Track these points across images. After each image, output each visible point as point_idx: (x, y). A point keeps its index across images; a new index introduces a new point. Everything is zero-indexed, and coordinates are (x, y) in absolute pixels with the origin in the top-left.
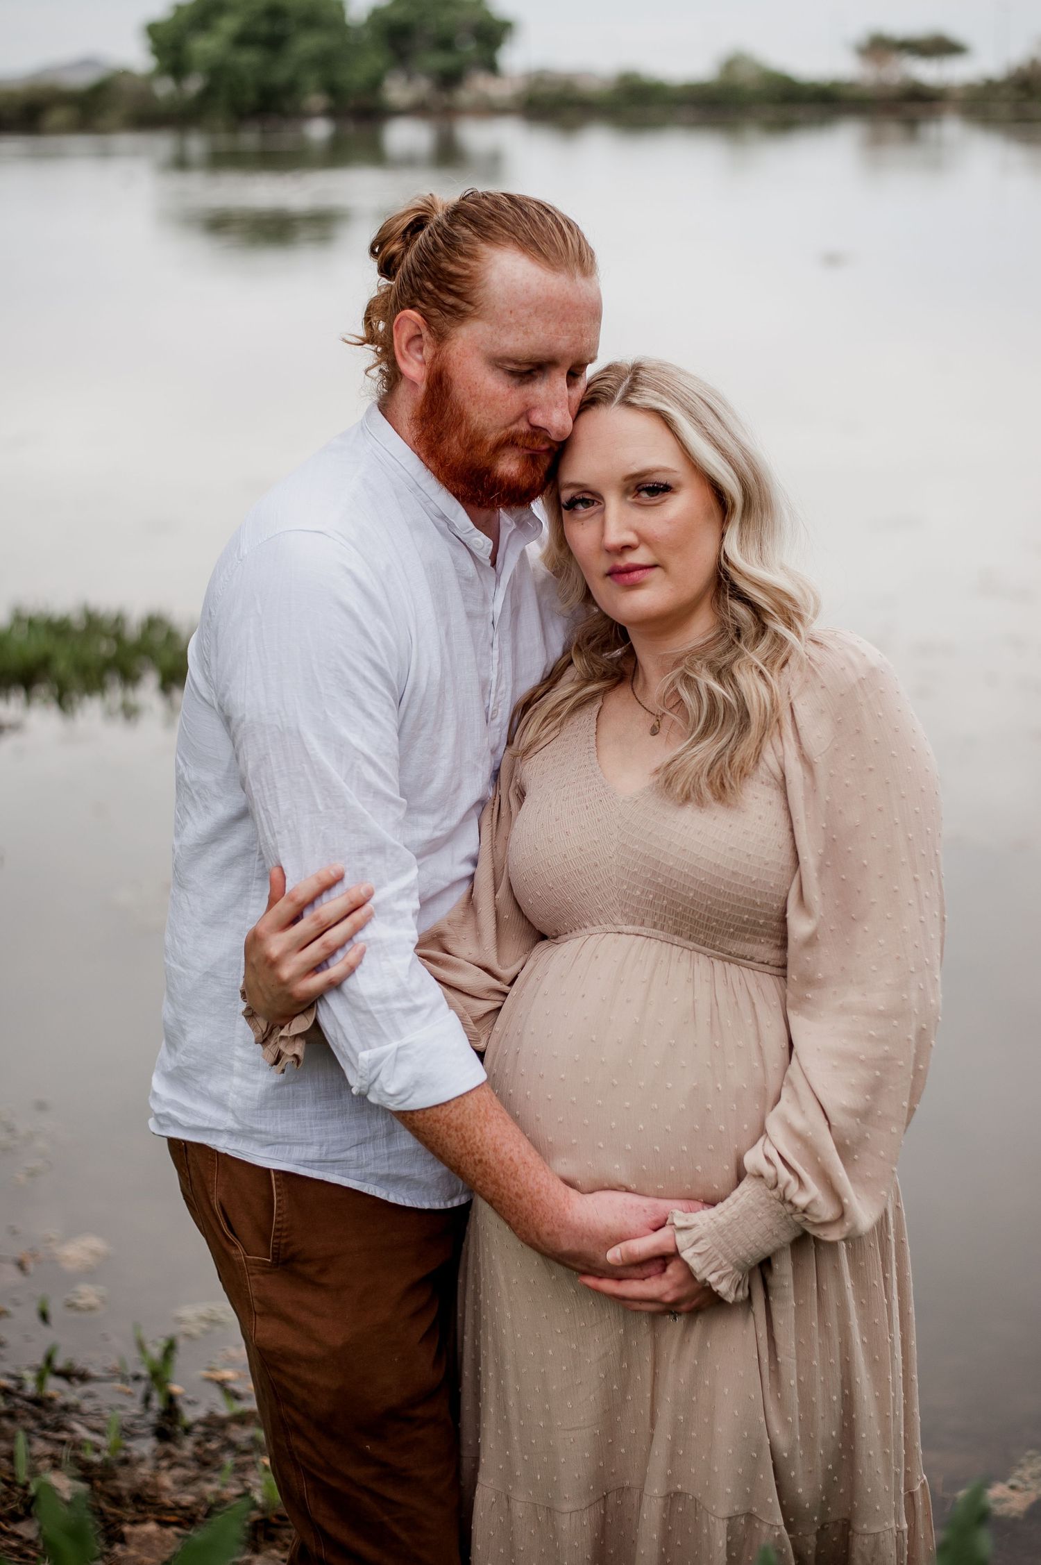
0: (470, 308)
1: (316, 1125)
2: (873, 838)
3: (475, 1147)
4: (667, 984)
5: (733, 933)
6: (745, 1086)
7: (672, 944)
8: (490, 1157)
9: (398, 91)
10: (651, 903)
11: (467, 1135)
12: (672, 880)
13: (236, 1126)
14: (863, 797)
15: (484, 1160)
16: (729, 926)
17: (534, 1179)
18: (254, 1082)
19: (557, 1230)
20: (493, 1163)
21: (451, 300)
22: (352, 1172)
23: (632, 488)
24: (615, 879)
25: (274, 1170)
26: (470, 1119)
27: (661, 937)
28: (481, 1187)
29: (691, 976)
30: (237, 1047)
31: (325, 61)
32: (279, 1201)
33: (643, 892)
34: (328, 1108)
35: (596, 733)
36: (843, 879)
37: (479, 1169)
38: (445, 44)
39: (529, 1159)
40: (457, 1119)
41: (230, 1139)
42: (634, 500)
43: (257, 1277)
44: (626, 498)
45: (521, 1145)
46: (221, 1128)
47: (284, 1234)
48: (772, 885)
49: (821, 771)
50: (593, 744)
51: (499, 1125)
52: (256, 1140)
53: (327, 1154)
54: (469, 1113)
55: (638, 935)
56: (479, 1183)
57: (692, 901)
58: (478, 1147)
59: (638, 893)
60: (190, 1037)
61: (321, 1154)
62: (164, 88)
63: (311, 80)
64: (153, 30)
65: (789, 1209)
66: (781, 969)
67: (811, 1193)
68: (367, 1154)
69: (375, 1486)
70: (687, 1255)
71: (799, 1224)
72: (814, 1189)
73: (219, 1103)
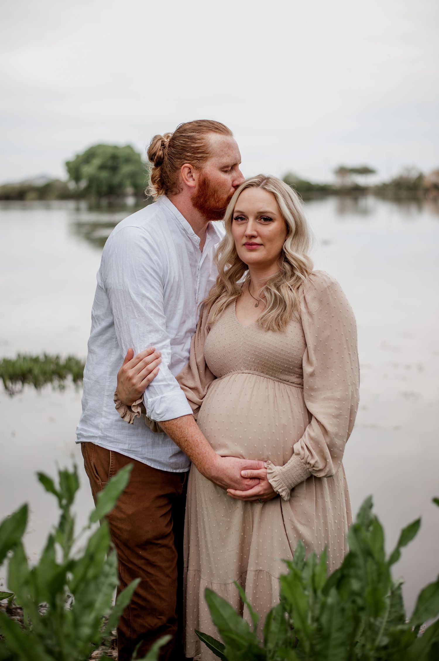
1: (128, 437)
2: (334, 340)
3: (185, 435)
4: (259, 389)
5: (281, 372)
6: (286, 424)
7: (261, 376)
8: (190, 439)
10: (254, 362)
11: (182, 430)
12: (261, 353)
13: (101, 435)
14: (331, 326)
15: (188, 440)
16: (280, 369)
17: (204, 448)
18: (109, 419)
19: (210, 467)
20: (191, 441)
22: (139, 455)
23: (259, 217)
24: (241, 354)
25: (111, 451)
26: (184, 424)
27: (257, 374)
28: (186, 451)
29: (267, 387)
30: (104, 407)
31: (133, 176)
32: (112, 461)
33: (251, 358)
34: (133, 432)
35: (235, 306)
36: (324, 354)
37: (186, 443)
39: (203, 441)
40: (180, 424)
41: (100, 440)
42: (259, 221)
44: (256, 220)
45: (201, 436)
46: (97, 436)
47: (113, 473)
48: (295, 355)
51: (194, 428)
52: (107, 440)
53: (131, 448)
54: (184, 423)
55: (249, 373)
56: (186, 449)
57: (267, 360)
58: (186, 435)
59: (249, 359)
60: (89, 404)
61: (129, 448)
62: (72, 185)
63: (128, 182)
64: (68, 164)
65: (308, 466)
66: (301, 385)
67: (316, 459)
68: (145, 450)
69: (144, 567)
70: (270, 481)
71: (310, 472)
72: (317, 458)
73: (97, 427)
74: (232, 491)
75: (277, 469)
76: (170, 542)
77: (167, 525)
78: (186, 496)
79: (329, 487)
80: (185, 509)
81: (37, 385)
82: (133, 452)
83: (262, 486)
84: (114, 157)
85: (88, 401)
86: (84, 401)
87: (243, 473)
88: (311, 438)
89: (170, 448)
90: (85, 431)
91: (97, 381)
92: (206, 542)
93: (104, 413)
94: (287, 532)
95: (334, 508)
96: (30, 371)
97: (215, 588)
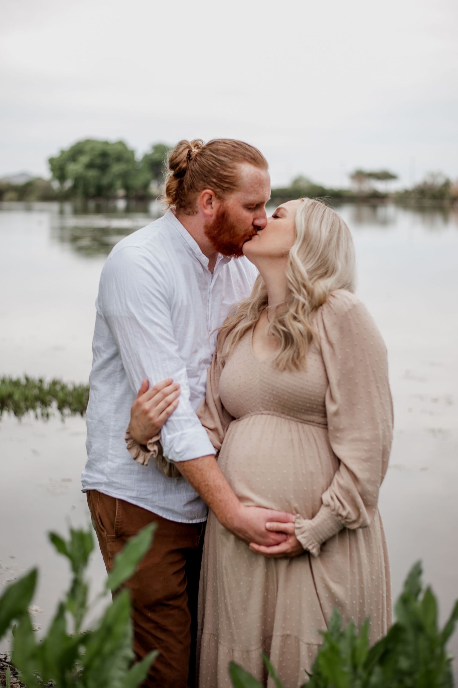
0: (235, 188)
2: (359, 372)
4: (281, 432)
8: (211, 483)
9: (154, 189)
10: (272, 402)
13: (107, 481)
14: (354, 356)
18: (115, 462)
20: (212, 486)
21: (226, 185)
24: (259, 393)
25: (118, 499)
26: (206, 466)
27: (277, 415)
31: (125, 176)
32: (118, 511)
33: (269, 398)
36: (349, 389)
39: (226, 487)
40: (201, 466)
43: (110, 543)
46: (102, 482)
47: (120, 524)
48: (318, 392)
49: (336, 347)
50: (251, 341)
51: (216, 472)
52: (114, 487)
53: (140, 495)
54: (206, 464)
55: (269, 414)
56: (206, 495)
58: (207, 479)
59: (267, 398)
60: (93, 447)
62: (56, 185)
63: (119, 183)
64: (51, 161)
65: (340, 518)
66: (325, 425)
67: (348, 511)
68: (156, 498)
69: (153, 632)
70: (299, 538)
71: (343, 525)
72: (349, 508)
73: (102, 472)
74: (255, 546)
75: (307, 524)
76: (183, 603)
77: (180, 584)
78: (202, 550)
79: (365, 539)
80: (200, 565)
81: (18, 412)
82: (143, 500)
83: (289, 544)
84: (104, 155)
85: (92, 444)
86: (87, 444)
87: (268, 525)
88: (340, 487)
89: (185, 494)
90: (90, 477)
91: (101, 421)
92: (226, 604)
93: (109, 457)
94: (318, 591)
95: (371, 563)
96: (10, 396)
97: (238, 658)
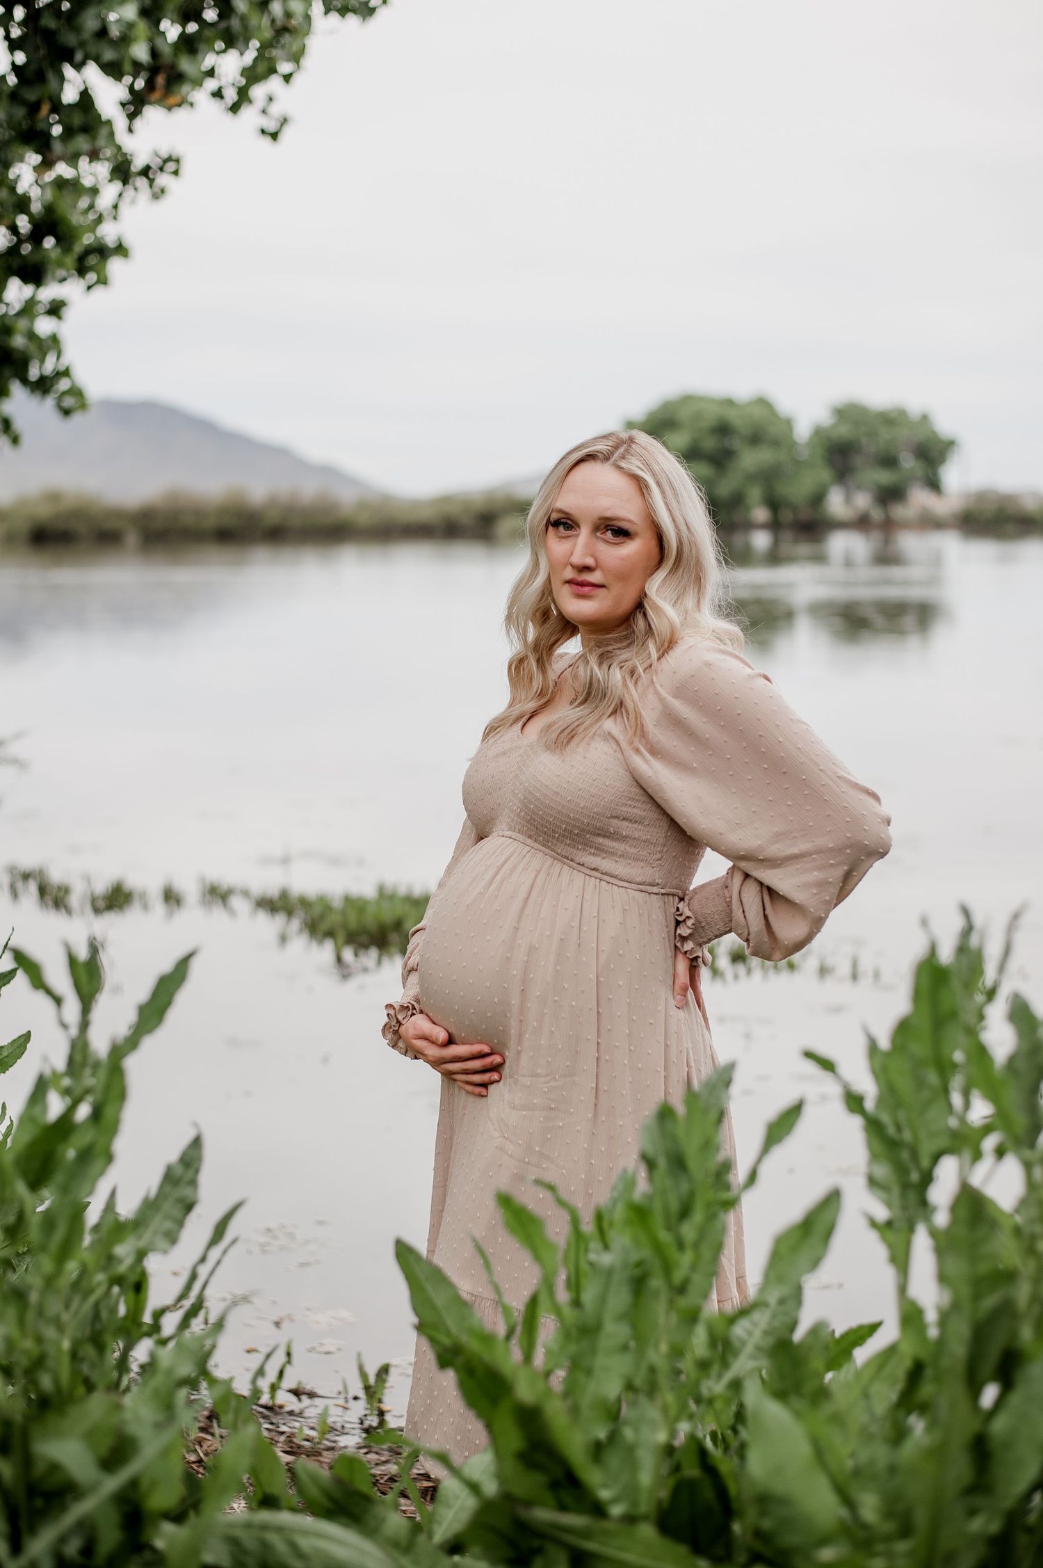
5: (558, 838)
7: (526, 845)
9: (837, 503)
23: (603, 527)
24: (508, 799)
31: (769, 477)
38: (889, 461)
42: (601, 536)
48: (582, 805)
57: (533, 811)
59: (515, 808)
63: (755, 494)
84: (723, 429)
